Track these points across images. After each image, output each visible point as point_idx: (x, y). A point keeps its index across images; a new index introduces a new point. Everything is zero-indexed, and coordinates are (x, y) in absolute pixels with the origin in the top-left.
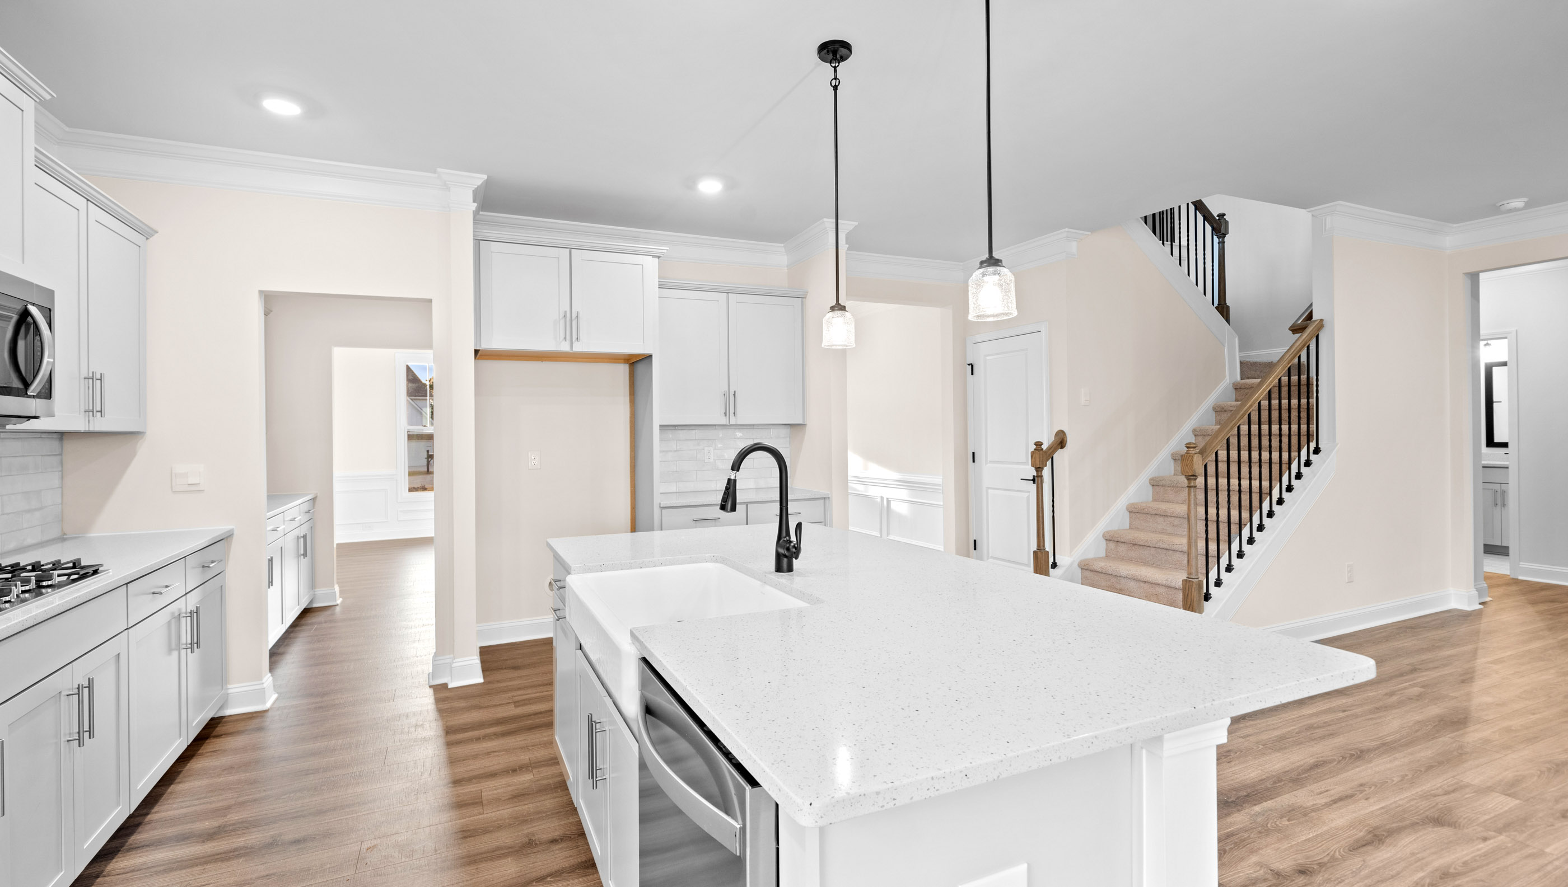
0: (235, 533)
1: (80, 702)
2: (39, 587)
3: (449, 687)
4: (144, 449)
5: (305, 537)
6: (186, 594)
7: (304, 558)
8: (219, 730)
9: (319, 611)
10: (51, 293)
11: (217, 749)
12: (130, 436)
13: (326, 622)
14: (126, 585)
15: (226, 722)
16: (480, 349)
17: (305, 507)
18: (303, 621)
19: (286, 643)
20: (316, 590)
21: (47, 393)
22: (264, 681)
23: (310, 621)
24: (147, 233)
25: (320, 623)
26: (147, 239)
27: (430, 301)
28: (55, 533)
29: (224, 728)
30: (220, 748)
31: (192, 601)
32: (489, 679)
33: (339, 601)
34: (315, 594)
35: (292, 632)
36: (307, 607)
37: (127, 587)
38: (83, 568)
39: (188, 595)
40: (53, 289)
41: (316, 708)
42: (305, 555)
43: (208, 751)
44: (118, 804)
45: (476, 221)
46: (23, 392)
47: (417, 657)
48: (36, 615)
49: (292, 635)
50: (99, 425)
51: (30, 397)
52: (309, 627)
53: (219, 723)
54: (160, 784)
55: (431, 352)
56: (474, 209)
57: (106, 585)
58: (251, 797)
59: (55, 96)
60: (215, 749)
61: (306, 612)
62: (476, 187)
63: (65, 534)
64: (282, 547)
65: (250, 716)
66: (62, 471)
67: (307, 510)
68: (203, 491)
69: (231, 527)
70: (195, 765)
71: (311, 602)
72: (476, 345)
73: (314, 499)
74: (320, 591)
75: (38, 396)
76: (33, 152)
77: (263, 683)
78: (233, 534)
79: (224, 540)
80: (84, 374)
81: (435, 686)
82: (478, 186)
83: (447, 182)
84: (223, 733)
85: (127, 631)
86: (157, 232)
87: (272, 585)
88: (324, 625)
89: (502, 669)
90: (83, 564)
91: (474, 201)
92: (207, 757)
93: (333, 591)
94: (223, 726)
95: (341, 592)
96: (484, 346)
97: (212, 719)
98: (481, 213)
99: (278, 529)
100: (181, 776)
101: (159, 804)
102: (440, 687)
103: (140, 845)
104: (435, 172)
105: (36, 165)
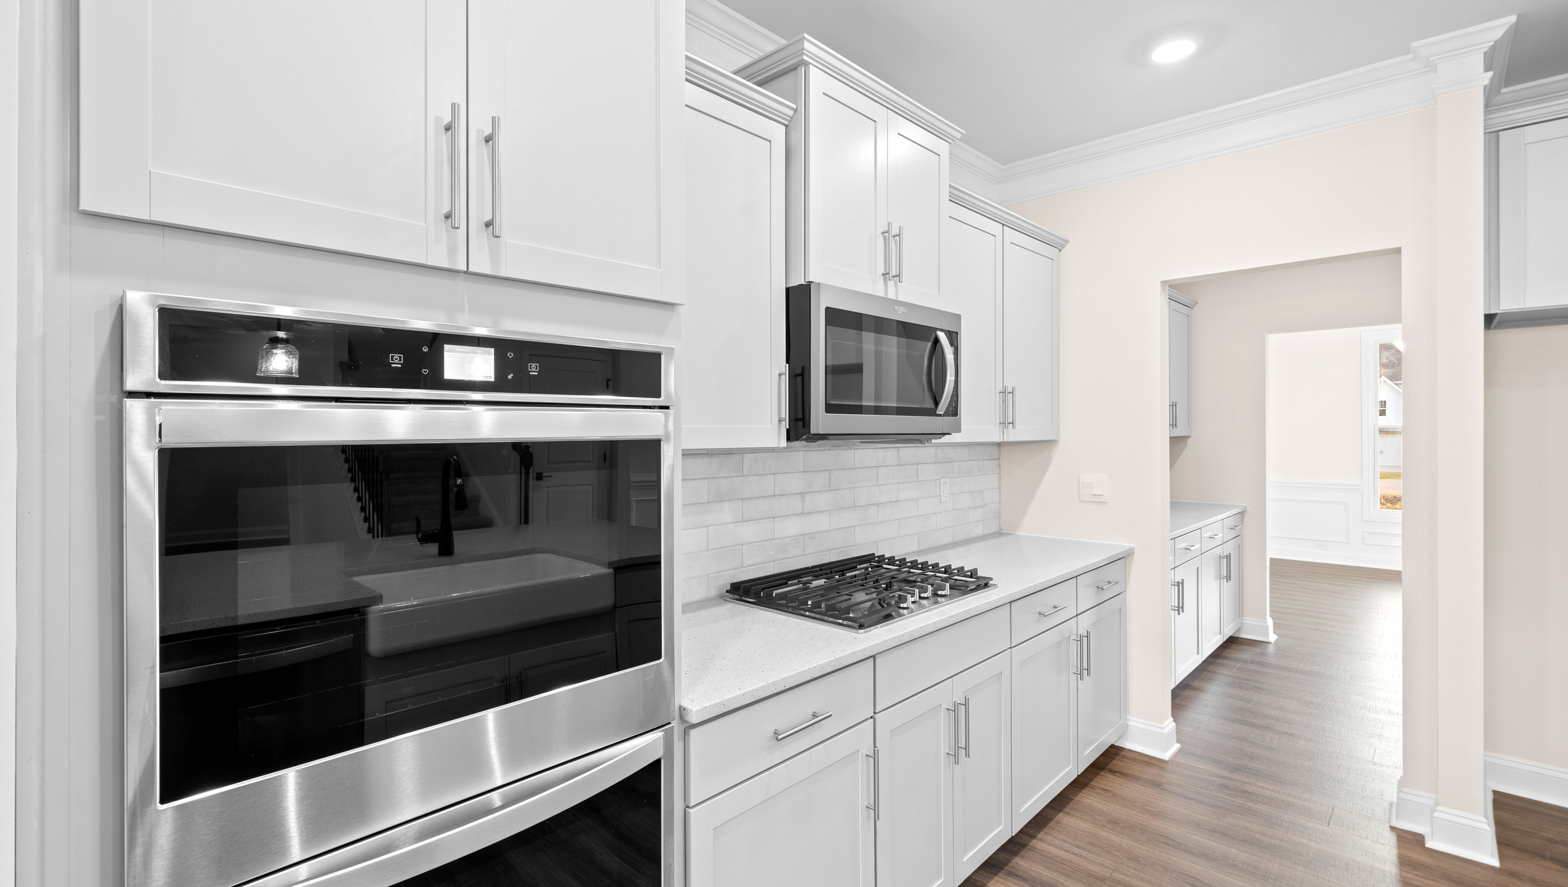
0: (1136, 551)
1: (956, 720)
2: (935, 595)
3: (1428, 845)
4: (1058, 455)
5: (1228, 557)
6: (1077, 615)
7: (1227, 581)
8: (1116, 764)
9: (1247, 645)
10: (958, 317)
11: (1109, 789)
12: (1045, 445)
13: (1252, 662)
14: (1009, 604)
15: (1124, 757)
16: (1498, 312)
17: (1231, 522)
18: (1227, 653)
19: (1202, 676)
20: (1244, 618)
21: (954, 411)
22: (1164, 725)
23: (1234, 656)
24: (1058, 245)
25: (1245, 661)
26: (1060, 250)
27: (1398, 251)
28: (993, 528)
29: (1121, 764)
30: (1111, 790)
31: (1085, 623)
32: (1510, 866)
33: (1272, 638)
34: (1243, 623)
35: (1212, 663)
36: (1234, 636)
37: (1011, 605)
38: (978, 578)
39: (1079, 616)
40: (960, 314)
41: (1220, 785)
42: (1228, 578)
43: (1100, 786)
44: (999, 824)
45: (1489, 105)
46: (932, 412)
47: (1375, 764)
48: (912, 631)
49: (1211, 668)
50: (1013, 435)
51: (940, 415)
52: (1232, 663)
53: (1117, 755)
54: (1052, 805)
55: (1400, 326)
56: (1486, 82)
57: (983, 605)
58: (1127, 879)
59: (964, 132)
60: (1106, 788)
61: (1232, 642)
62: (1492, 43)
63: (1001, 530)
64: (1198, 568)
65: (1147, 760)
66: (1000, 473)
67: (1232, 525)
68: (1106, 502)
69: (1133, 545)
70: (1086, 798)
71: (1238, 630)
72: (1488, 303)
73: (1242, 513)
74: (1249, 621)
75: (946, 414)
76: (948, 189)
77: (1163, 728)
78: (1133, 553)
79: (1123, 558)
80: (1000, 388)
81: (1401, 830)
82: (1496, 42)
83: (1431, 59)
84: (1118, 770)
85: (1010, 650)
86: (1068, 242)
87: (1183, 611)
88: (1250, 666)
89: (1543, 856)
90: (979, 574)
91: (1487, 69)
92: (1097, 793)
93: (1264, 624)
94: (1121, 761)
95: (1275, 625)
96: (1507, 304)
97: (1112, 746)
98: (1504, 90)
99: (1192, 548)
100: (1071, 805)
101: (1045, 830)
102: (1409, 836)
103: (1019, 874)
104: (1407, 51)
105: (950, 200)
